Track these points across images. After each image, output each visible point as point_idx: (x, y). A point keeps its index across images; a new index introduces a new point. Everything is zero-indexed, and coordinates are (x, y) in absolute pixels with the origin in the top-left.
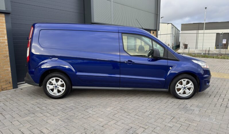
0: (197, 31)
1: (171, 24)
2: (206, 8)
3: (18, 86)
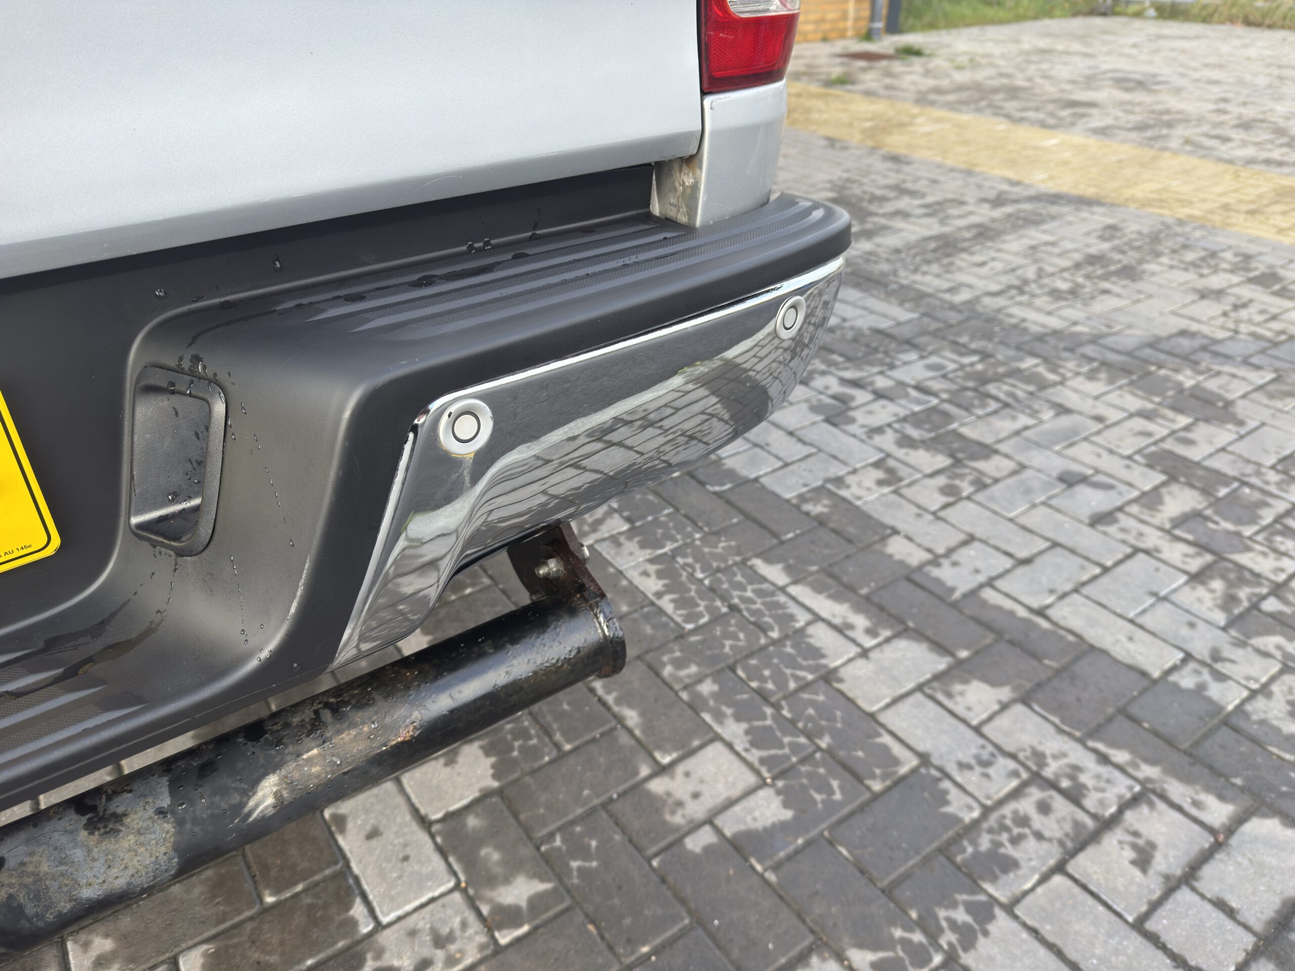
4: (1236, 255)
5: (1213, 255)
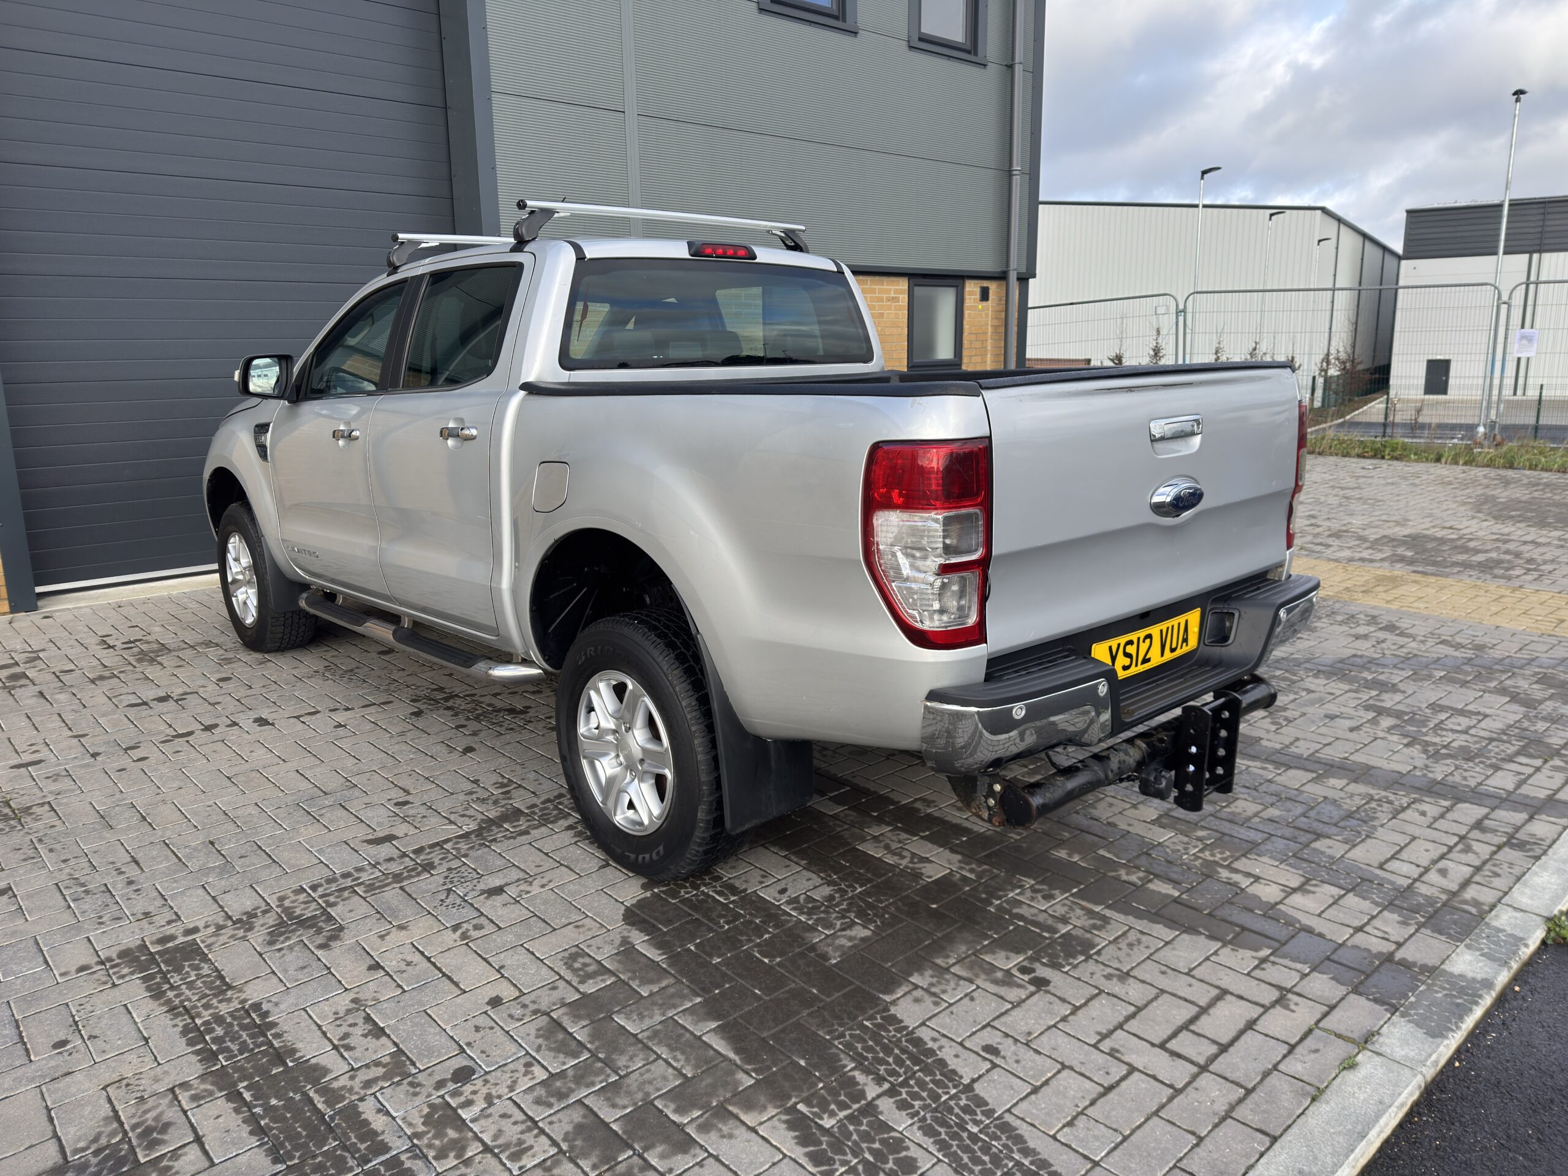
0: (1527, 256)
1: (1319, 212)
2: (1519, 93)
3: (39, 603)
4: (1366, 616)
5: (1353, 616)
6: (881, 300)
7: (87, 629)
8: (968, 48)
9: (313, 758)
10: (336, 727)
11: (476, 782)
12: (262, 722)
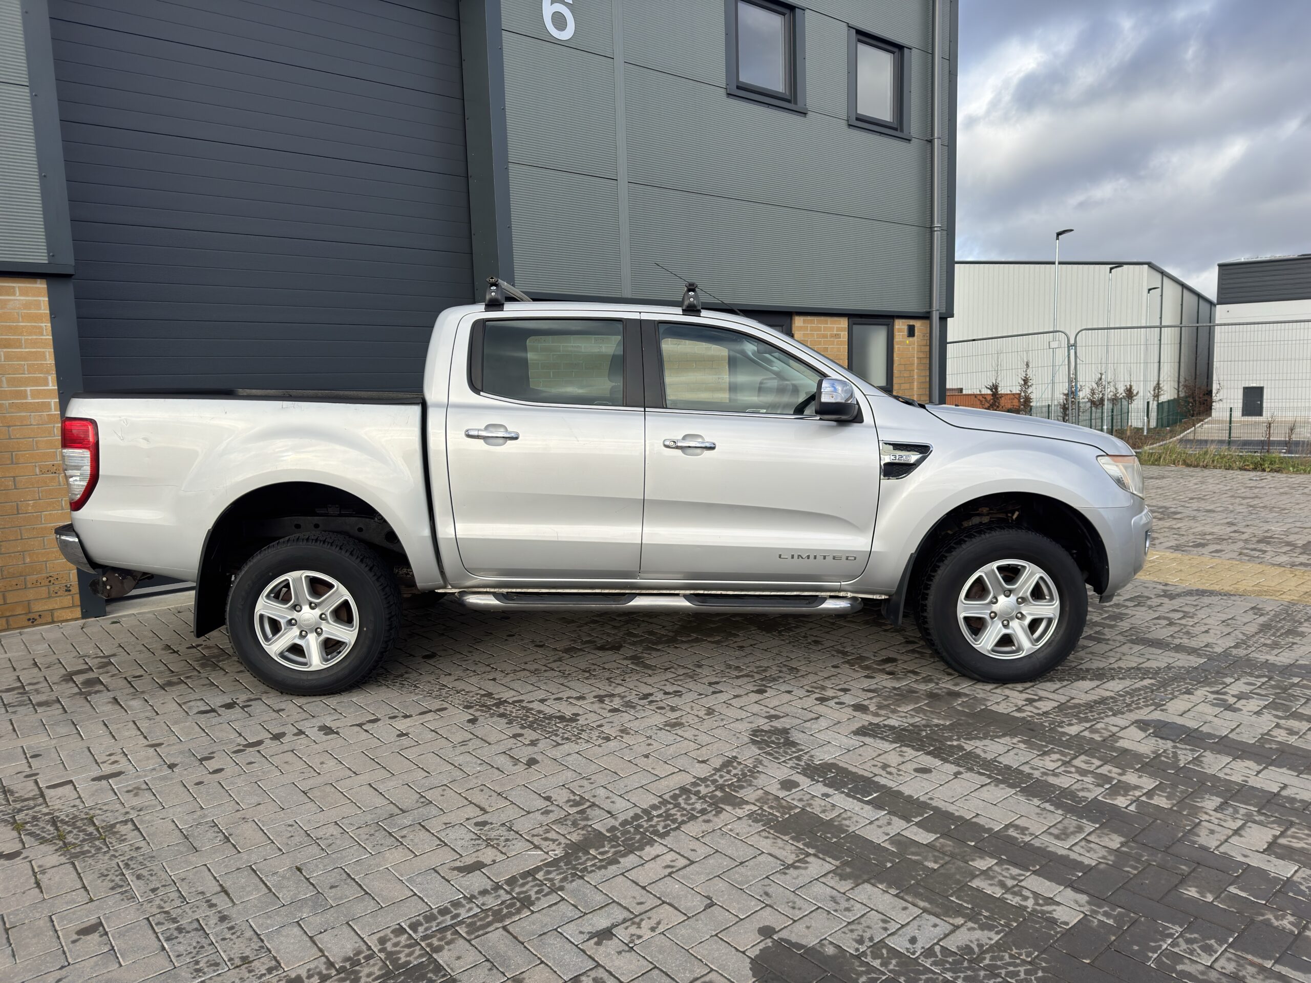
1: (1146, 266)
3: (108, 609)
6: (825, 336)
7: (151, 634)
8: (895, 126)
9: (383, 770)
10: (398, 736)
11: (548, 799)
12: (327, 730)
